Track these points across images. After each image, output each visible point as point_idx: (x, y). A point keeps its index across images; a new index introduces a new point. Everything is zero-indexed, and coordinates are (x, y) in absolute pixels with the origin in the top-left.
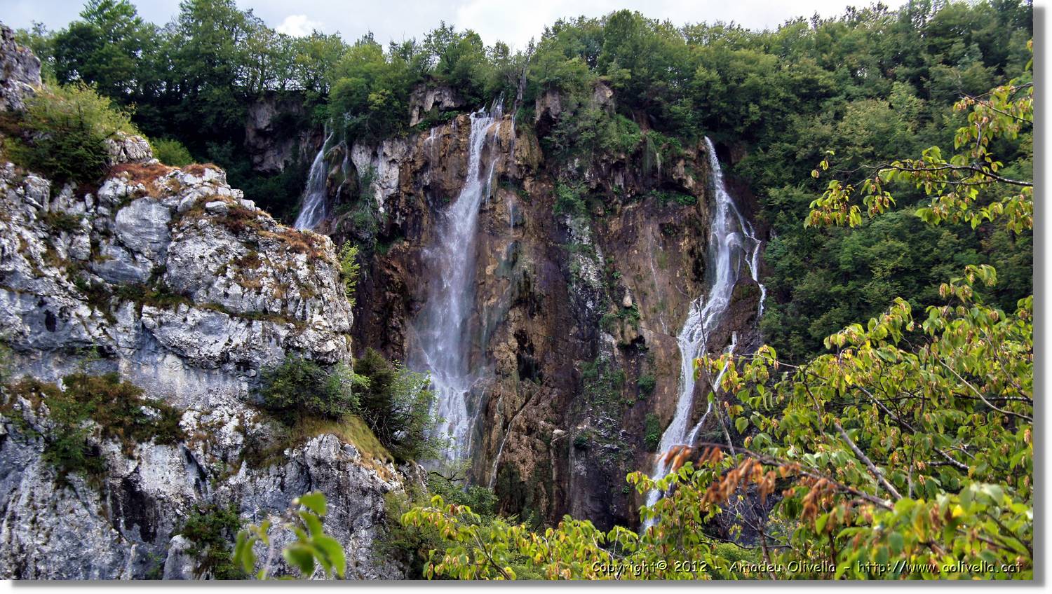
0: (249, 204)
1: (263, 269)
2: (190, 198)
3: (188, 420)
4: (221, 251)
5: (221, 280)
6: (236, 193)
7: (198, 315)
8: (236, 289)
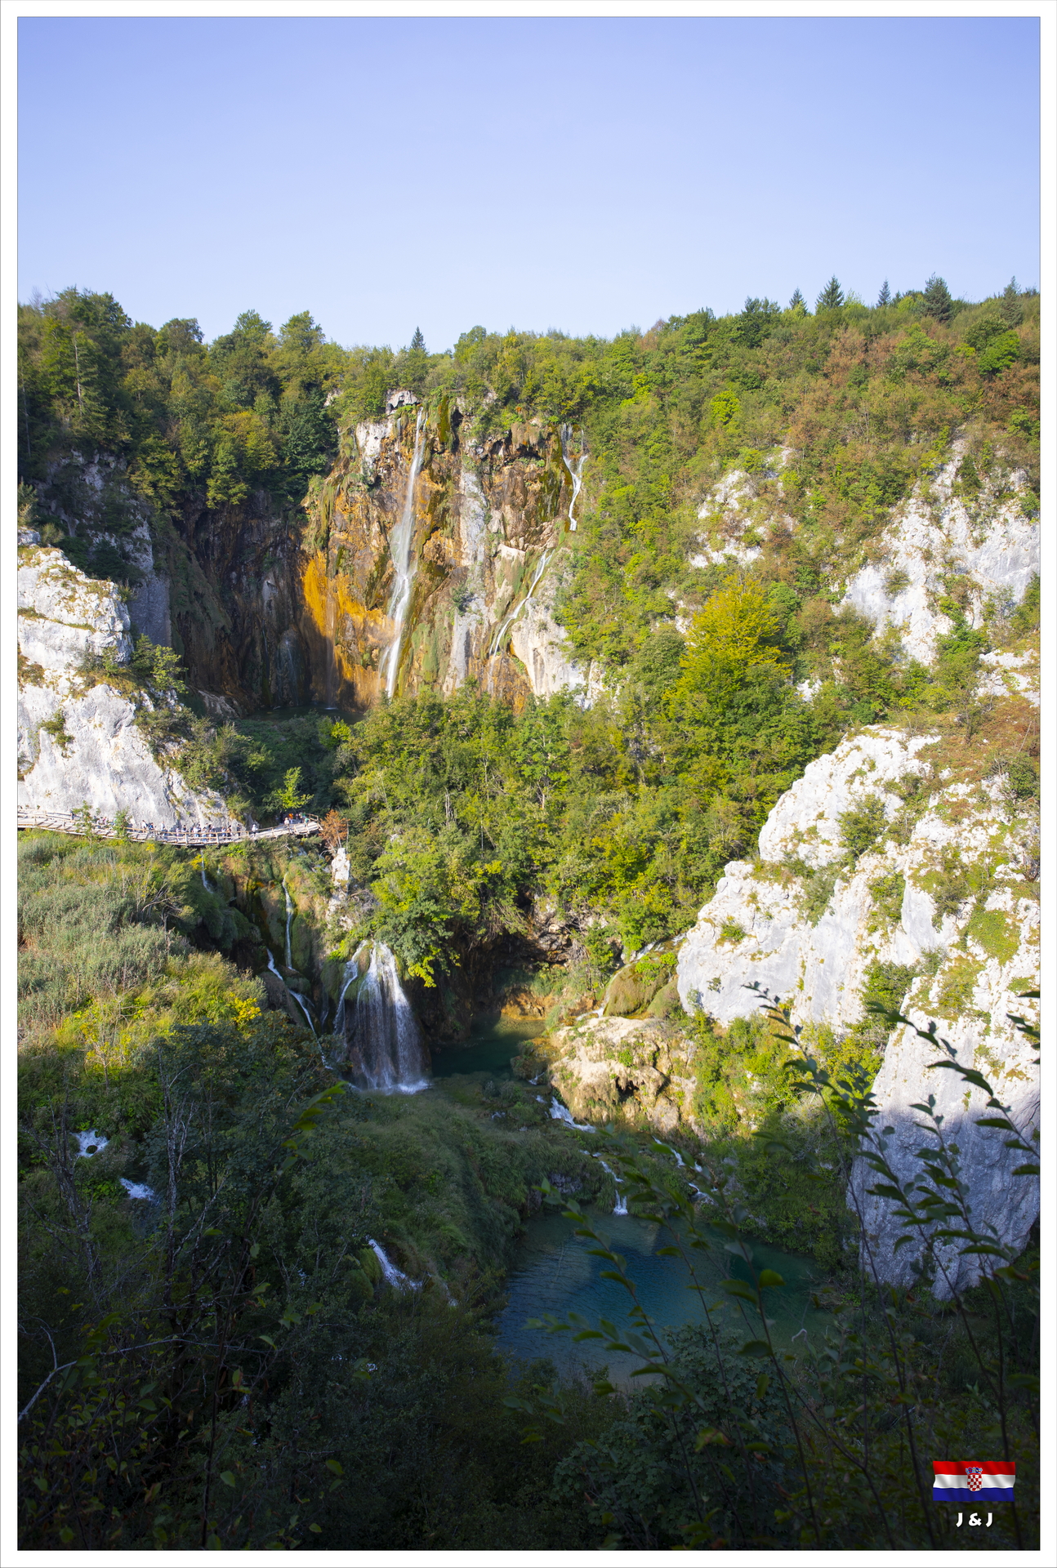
0: (73, 569)
1: (77, 601)
2: (43, 568)
3: (47, 674)
4: (59, 593)
5: (58, 608)
6: (68, 563)
7: (48, 624)
8: (65, 611)
